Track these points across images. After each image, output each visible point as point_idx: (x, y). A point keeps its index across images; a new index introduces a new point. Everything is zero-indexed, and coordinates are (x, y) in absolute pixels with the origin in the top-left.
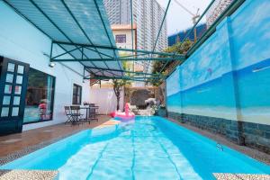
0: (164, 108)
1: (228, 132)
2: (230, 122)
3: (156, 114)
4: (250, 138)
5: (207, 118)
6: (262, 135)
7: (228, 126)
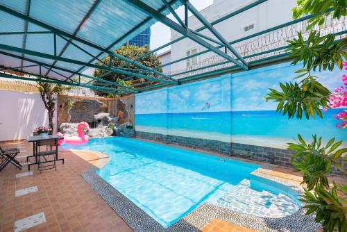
0: (131, 127)
1: (223, 150)
2: (225, 143)
3: (115, 134)
4: (236, 152)
5: (201, 140)
6: (243, 150)
7: (223, 146)
